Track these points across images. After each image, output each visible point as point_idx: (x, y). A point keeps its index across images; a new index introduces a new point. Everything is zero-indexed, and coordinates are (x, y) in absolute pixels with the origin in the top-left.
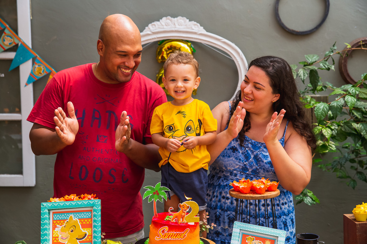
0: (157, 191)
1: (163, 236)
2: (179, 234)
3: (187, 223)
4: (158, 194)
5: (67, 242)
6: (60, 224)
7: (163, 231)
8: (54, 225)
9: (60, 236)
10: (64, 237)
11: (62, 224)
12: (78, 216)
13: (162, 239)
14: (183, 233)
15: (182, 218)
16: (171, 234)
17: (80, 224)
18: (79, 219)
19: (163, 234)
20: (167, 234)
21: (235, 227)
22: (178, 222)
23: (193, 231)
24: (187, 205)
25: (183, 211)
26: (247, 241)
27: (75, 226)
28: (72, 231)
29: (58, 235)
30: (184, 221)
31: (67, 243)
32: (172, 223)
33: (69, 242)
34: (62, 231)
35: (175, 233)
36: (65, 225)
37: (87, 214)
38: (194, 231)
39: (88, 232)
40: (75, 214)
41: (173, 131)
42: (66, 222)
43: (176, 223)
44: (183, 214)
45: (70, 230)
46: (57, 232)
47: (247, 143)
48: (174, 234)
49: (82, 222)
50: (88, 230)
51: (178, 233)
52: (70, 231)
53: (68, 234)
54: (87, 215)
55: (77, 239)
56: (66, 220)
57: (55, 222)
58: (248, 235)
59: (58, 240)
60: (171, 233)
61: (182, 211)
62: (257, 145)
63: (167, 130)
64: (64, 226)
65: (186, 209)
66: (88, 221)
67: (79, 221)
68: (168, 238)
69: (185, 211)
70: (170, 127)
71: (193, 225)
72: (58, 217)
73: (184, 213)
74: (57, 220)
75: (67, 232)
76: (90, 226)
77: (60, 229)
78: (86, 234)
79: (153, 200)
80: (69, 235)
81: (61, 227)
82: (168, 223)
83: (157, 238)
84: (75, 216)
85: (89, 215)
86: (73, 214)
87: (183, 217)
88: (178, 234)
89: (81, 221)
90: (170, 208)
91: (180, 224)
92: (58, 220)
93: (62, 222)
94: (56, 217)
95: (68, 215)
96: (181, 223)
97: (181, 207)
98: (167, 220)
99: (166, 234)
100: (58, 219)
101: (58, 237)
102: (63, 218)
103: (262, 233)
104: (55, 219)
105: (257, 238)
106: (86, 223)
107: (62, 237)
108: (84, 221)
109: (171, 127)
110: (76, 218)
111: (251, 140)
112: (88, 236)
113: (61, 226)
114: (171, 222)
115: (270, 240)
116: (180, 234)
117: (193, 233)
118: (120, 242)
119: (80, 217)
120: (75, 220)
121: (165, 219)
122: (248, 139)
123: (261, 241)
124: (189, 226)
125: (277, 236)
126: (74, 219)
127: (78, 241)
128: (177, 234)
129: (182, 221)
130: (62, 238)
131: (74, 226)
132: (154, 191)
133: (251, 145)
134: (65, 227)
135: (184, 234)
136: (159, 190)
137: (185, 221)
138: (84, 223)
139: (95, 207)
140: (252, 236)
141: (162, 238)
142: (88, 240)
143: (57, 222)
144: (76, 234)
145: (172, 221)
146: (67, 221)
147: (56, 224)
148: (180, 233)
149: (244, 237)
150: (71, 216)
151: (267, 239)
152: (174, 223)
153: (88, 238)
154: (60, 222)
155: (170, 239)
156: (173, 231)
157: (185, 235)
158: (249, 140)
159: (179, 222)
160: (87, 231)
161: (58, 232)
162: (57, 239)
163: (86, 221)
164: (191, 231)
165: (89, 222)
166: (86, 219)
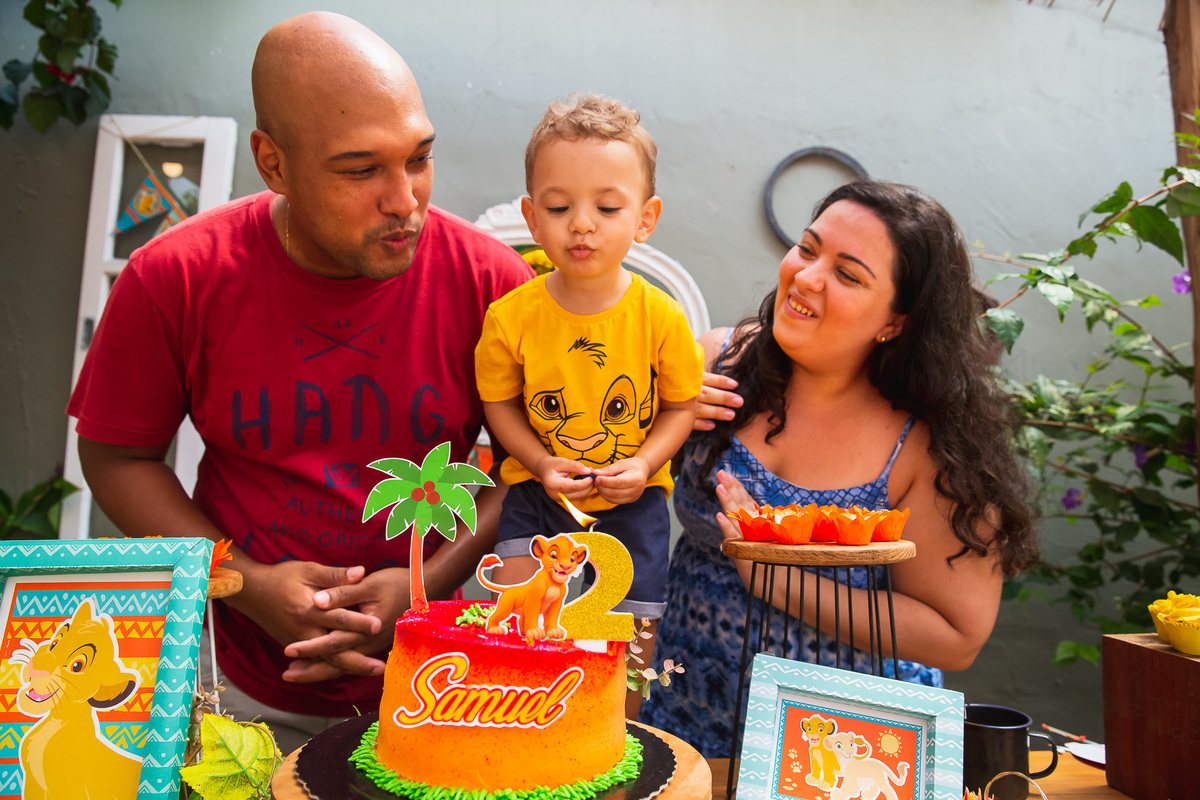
0: (430, 486)
1: (437, 703)
2: (525, 696)
3: (570, 642)
4: (434, 498)
5: (46, 715)
6: (37, 635)
7: (440, 680)
8: (9, 637)
9: (25, 687)
10: (42, 691)
11: (43, 634)
12: (113, 605)
13: (429, 720)
14: (548, 695)
15: (547, 614)
16: (485, 697)
17: (114, 638)
18: (115, 618)
19: (438, 696)
20: (461, 694)
21: (759, 679)
22: (524, 634)
23: (598, 682)
24: (577, 545)
25: (550, 575)
26: (805, 737)
27: (94, 647)
28: (78, 668)
29: (17, 681)
30: (553, 631)
31: (48, 719)
32: (492, 636)
33: (55, 713)
34: (37, 664)
35: (505, 690)
36: (53, 638)
37: (152, 597)
38: (605, 684)
39: (143, 674)
40: (103, 597)
41: (560, 415)
42: (60, 626)
43: (513, 638)
44: (553, 591)
45: (73, 662)
46: (14, 669)
47: (750, 479)
48: (497, 697)
49: (126, 633)
50: (144, 667)
51: (519, 690)
52: (69, 669)
53: (59, 680)
54: (152, 603)
55: (93, 702)
56: (62, 619)
57: (16, 625)
58: (809, 712)
59: (15, 701)
60: (483, 690)
61: (545, 576)
62: (780, 492)
63: (539, 406)
64: (49, 642)
65: (566, 562)
66: (150, 626)
67: (112, 625)
68: (466, 715)
69: (563, 573)
70: (548, 399)
71: (601, 655)
72: (34, 606)
73: (559, 585)
74: (25, 619)
75: (58, 670)
76: (155, 649)
77: (31, 654)
78: (132, 685)
79: (408, 526)
80: (63, 685)
81: (37, 647)
82: (470, 641)
83: (402, 717)
84: (101, 605)
85: (160, 601)
86: (94, 595)
87: (549, 609)
88: (517, 698)
89: (122, 627)
90: (486, 556)
91: (533, 644)
92: (32, 619)
93: (45, 625)
94: (27, 603)
95: (74, 598)
96: (538, 642)
97: (542, 552)
98: (465, 622)
99: (456, 696)
100: (32, 612)
101: (15, 691)
102: (53, 609)
103: (869, 700)
104: (21, 613)
105: (847, 723)
106: (141, 634)
107: (32, 690)
108: (135, 627)
109: (554, 398)
110: (106, 611)
111: (764, 471)
112: (142, 691)
113: (37, 641)
114: (487, 635)
115: (898, 730)
116: (530, 697)
117: (598, 695)
118: (263, 725)
119: (121, 609)
120: (98, 619)
121: (459, 620)
122: (754, 466)
123: (862, 737)
124: (580, 656)
125: (931, 712)
126: (94, 617)
127: (94, 710)
128: (512, 696)
129: (547, 627)
130: (32, 696)
131: (91, 645)
132: (419, 486)
133: (763, 489)
134: (53, 646)
135: (552, 700)
136: (440, 481)
137: (561, 630)
138: (134, 634)
139: (179, 568)
140: (826, 715)
141: (432, 715)
142: (137, 708)
143: (24, 627)
144: (94, 682)
145: (493, 630)
146: (65, 623)
147: (22, 634)
148: (532, 692)
149: (794, 717)
150: (87, 604)
151: (884, 727)
152: (500, 637)
153: (138, 699)
154: (38, 627)
155: (476, 723)
156: (491, 681)
157: (558, 706)
158: (758, 471)
159: (529, 633)
160: (138, 670)
161: (19, 666)
162: (9, 698)
163: (143, 625)
164: (588, 682)
165: (155, 634)
166: (143, 618)
